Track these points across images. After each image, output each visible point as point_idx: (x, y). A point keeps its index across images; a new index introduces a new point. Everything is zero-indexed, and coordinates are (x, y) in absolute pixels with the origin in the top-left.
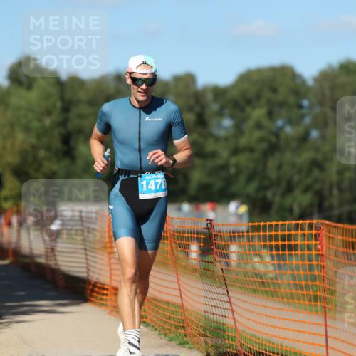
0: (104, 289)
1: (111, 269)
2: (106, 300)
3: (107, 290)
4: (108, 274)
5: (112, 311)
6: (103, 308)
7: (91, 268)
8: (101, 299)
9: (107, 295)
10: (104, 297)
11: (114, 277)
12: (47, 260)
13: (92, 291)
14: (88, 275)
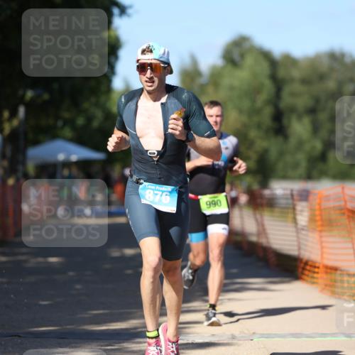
0: (315, 267)
1: (322, 248)
2: (317, 278)
3: (318, 268)
4: (319, 253)
5: (323, 289)
6: (315, 286)
7: (302, 246)
8: (313, 277)
9: (318, 273)
10: (315, 275)
11: (325, 256)
12: (258, 238)
13: (304, 269)
14: (300, 253)
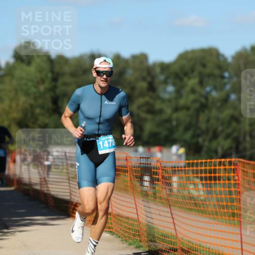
7: (73, 193)
12: (41, 187)
13: (74, 209)
14: (71, 198)
